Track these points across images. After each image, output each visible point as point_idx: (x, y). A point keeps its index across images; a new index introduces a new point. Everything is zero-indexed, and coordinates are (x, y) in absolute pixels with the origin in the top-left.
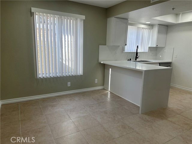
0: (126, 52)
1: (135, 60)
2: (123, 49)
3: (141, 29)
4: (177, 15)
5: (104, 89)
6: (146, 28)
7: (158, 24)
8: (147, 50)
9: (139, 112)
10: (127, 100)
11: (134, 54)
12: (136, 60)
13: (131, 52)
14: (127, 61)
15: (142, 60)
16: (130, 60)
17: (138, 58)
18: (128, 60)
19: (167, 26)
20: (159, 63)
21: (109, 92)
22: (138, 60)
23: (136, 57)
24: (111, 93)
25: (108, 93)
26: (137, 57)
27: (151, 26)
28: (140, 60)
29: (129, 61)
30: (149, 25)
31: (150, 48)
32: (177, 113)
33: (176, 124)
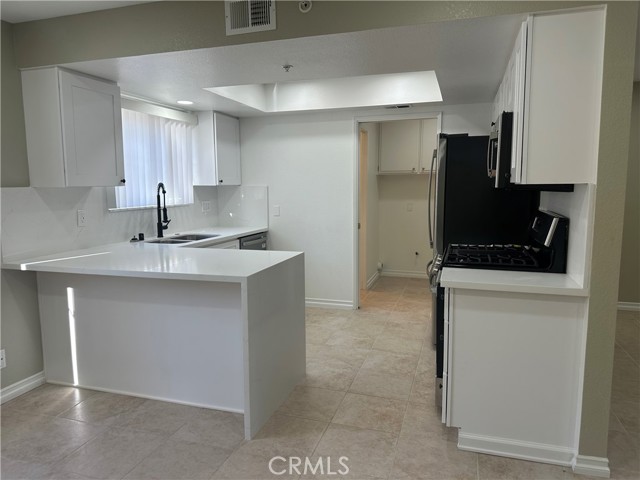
0: (121, 211)
1: (156, 238)
2: (109, 200)
3: (162, 123)
4: (266, 87)
5: (46, 385)
6: (178, 122)
7: (215, 111)
8: (189, 197)
9: (243, 434)
10: (172, 403)
11: (151, 216)
12: (160, 235)
13: (140, 209)
14: (131, 245)
15: (182, 234)
16: (141, 237)
17: (166, 227)
18: (134, 240)
19: (238, 118)
20: (239, 238)
21: (77, 392)
22: (167, 234)
23: (160, 224)
24: (87, 393)
25: (72, 396)
26: (164, 224)
27: (193, 114)
28: (173, 235)
29: (138, 244)
30: (184, 110)
31: (199, 190)
32: (342, 390)
33: (361, 429)
